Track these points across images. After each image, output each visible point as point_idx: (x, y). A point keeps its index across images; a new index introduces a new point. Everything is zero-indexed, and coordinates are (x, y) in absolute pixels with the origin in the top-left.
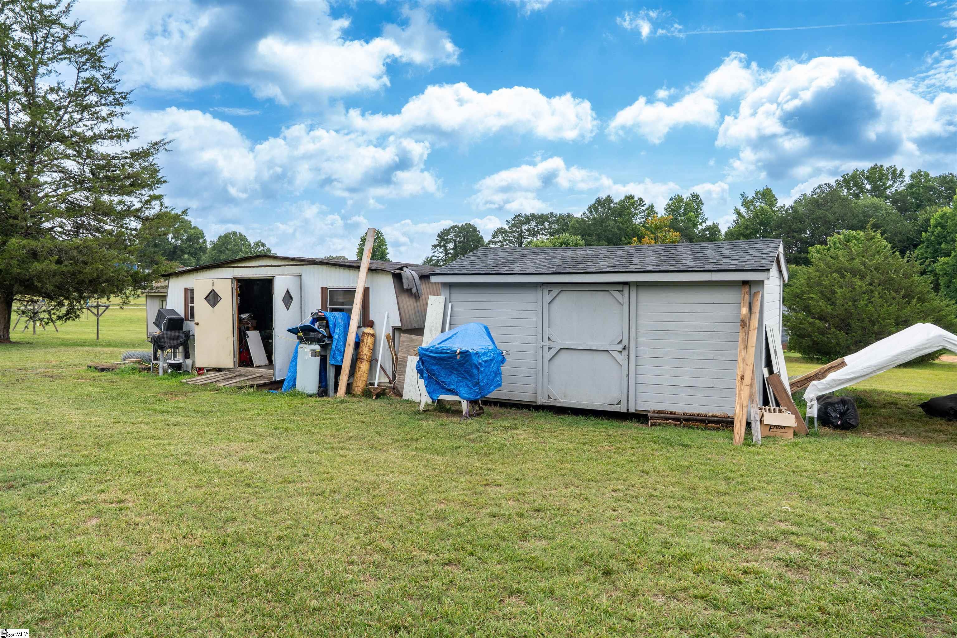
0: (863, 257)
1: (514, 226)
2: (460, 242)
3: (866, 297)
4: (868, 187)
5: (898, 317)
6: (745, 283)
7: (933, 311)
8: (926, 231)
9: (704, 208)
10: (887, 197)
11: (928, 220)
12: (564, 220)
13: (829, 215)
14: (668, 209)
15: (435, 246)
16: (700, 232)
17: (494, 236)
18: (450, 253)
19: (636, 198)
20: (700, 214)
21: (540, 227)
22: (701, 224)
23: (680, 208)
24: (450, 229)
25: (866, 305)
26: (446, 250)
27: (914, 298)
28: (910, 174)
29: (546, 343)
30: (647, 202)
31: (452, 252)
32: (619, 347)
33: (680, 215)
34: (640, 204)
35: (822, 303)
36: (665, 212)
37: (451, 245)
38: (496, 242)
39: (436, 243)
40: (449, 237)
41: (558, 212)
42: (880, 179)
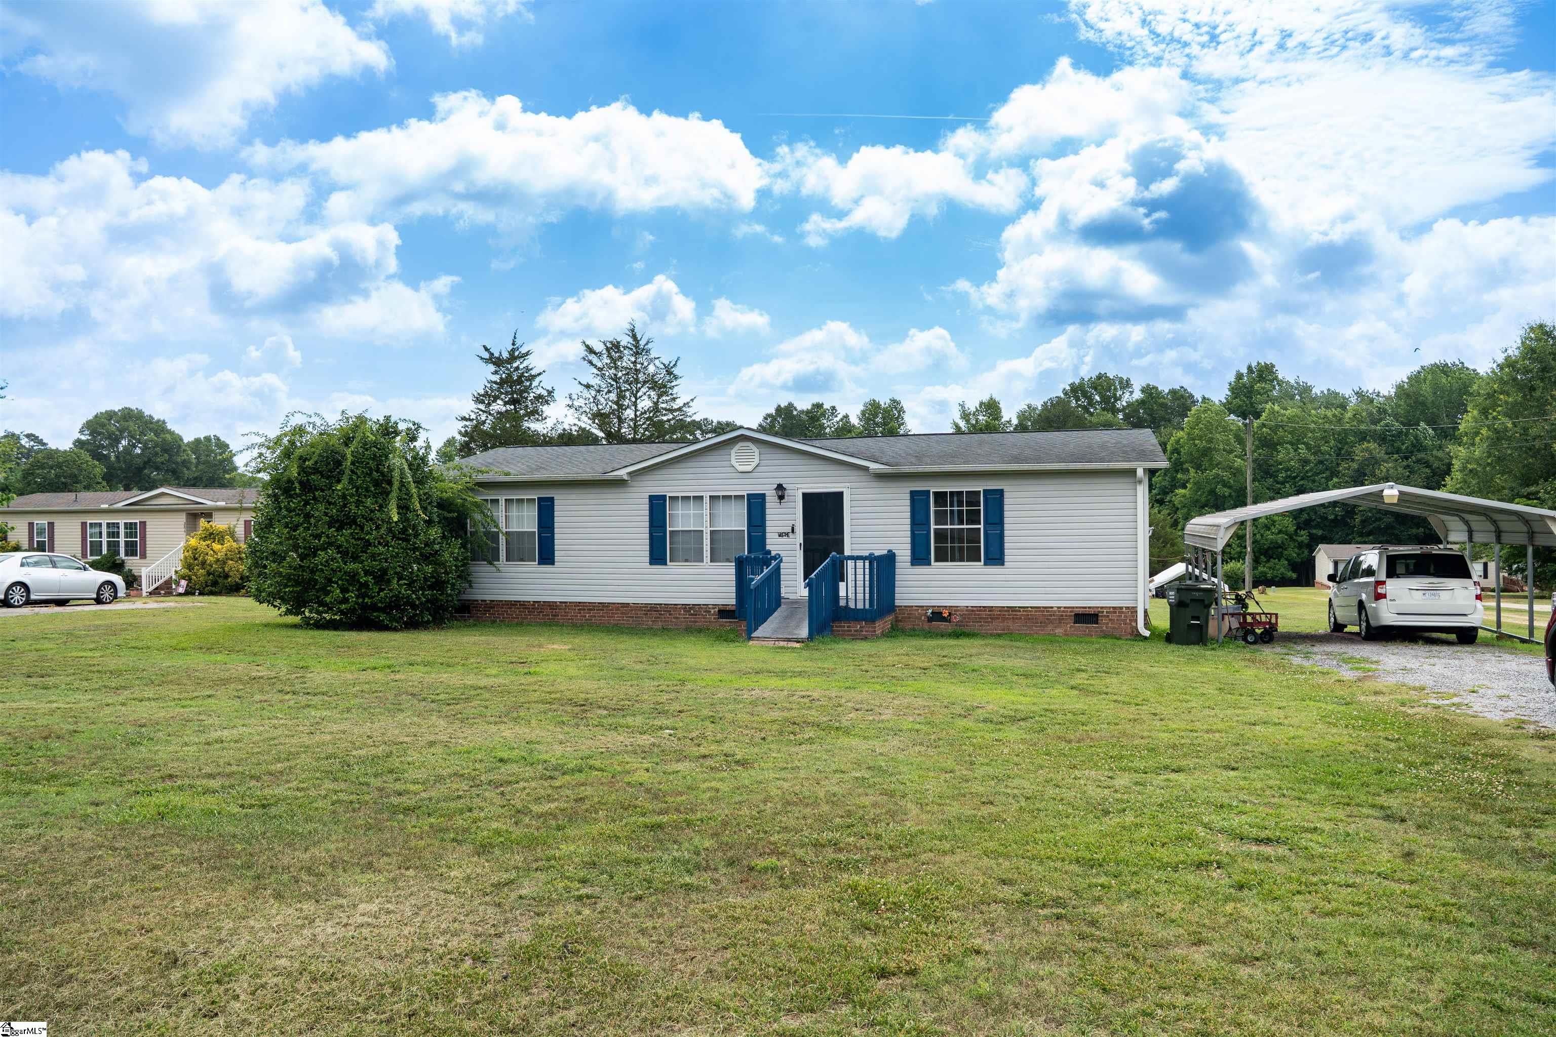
9: (906, 416)
10: (1118, 411)
14: (863, 415)
19: (826, 405)
20: (902, 422)
23: (877, 416)
28: (1140, 384)
34: (832, 414)
36: (859, 420)
42: (1108, 389)
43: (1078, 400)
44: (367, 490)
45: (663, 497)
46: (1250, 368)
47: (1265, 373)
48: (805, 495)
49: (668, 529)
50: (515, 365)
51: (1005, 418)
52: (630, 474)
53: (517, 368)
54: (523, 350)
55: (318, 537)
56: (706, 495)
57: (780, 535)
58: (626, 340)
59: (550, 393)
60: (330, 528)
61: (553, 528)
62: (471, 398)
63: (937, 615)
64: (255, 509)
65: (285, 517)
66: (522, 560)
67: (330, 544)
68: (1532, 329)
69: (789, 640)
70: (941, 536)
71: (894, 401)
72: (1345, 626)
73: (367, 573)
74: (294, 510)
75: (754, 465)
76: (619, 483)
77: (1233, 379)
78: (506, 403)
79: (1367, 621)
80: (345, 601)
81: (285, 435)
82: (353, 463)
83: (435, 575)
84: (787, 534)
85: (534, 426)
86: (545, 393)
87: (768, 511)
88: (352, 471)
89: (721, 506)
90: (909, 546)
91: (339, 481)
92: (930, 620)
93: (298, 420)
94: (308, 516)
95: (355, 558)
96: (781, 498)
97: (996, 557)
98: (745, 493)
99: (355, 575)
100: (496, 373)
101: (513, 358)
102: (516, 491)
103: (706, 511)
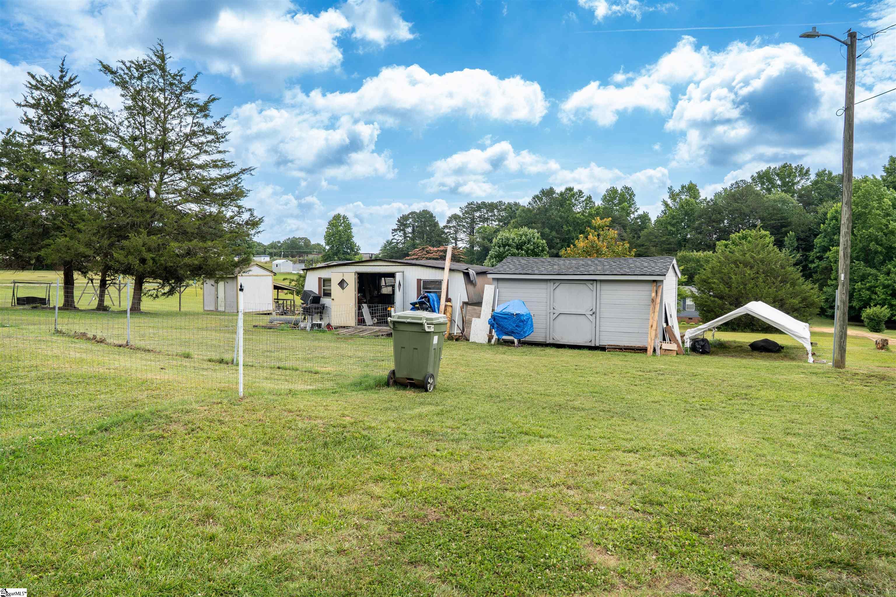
0: (753, 252)
1: (466, 212)
2: (417, 227)
3: (753, 282)
4: (779, 182)
5: (776, 296)
6: (654, 281)
7: (801, 292)
8: (824, 223)
9: (636, 199)
10: (794, 192)
11: (825, 214)
12: (511, 208)
13: (744, 207)
14: (604, 199)
15: (395, 230)
16: (632, 220)
17: (448, 222)
18: (409, 237)
19: (575, 190)
20: (633, 204)
21: (490, 214)
22: (633, 213)
23: (615, 199)
24: (409, 215)
25: (753, 288)
26: (405, 234)
27: (788, 283)
28: (816, 171)
29: (552, 311)
30: (586, 193)
31: (410, 235)
32: (591, 313)
33: (615, 205)
34: (580, 195)
35: (721, 286)
36: (601, 202)
37: (410, 230)
38: (450, 227)
39: (396, 227)
40: (408, 222)
41: (506, 201)
42: (789, 176)
43: (762, 184)
51: (703, 197)
71: (627, 188)
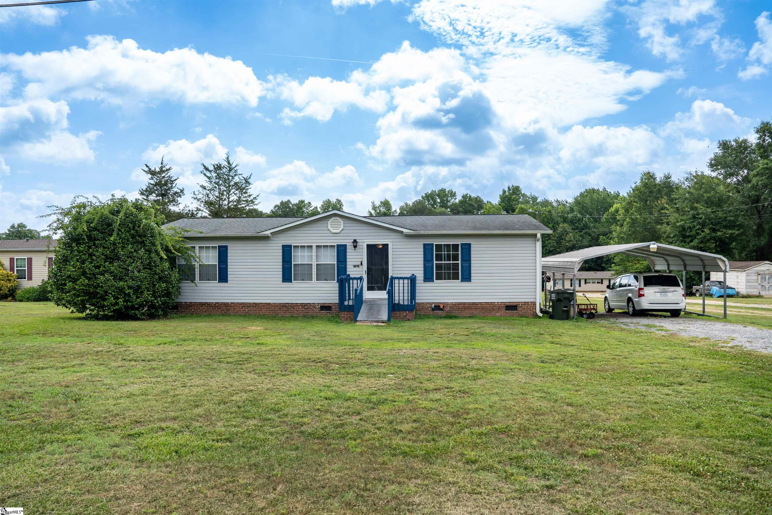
43: (429, 201)
44: (128, 240)
45: (290, 246)
46: (509, 188)
47: (516, 190)
48: (368, 246)
49: (293, 263)
50: (163, 175)
51: (393, 209)
52: (271, 233)
53: (164, 177)
54: (167, 167)
55: (98, 267)
56: (314, 245)
57: (355, 266)
58: (225, 163)
59: (182, 191)
60: (105, 262)
61: (227, 262)
62: (138, 192)
63: (437, 307)
64: (55, 251)
65: (76, 256)
66: (209, 280)
67: (106, 271)
68: (645, 174)
69: (378, 322)
70: (439, 267)
71: (337, 200)
72: (614, 310)
73: (130, 287)
74: (82, 252)
75: (340, 229)
76: (266, 238)
77: (501, 193)
78: (157, 195)
79: (634, 307)
80: (117, 304)
81: (74, 207)
82: (119, 225)
83: (167, 289)
84: (358, 266)
85: (173, 208)
86: (179, 191)
87: (348, 254)
88: (119, 229)
89: (322, 250)
90: (422, 272)
91: (111, 235)
92: (433, 310)
93: (80, 200)
94: (91, 255)
95: (121, 279)
96: (355, 247)
97: (467, 278)
98: (335, 244)
99: (123, 289)
100: (152, 179)
101: (162, 171)
102: (204, 242)
103: (314, 254)
